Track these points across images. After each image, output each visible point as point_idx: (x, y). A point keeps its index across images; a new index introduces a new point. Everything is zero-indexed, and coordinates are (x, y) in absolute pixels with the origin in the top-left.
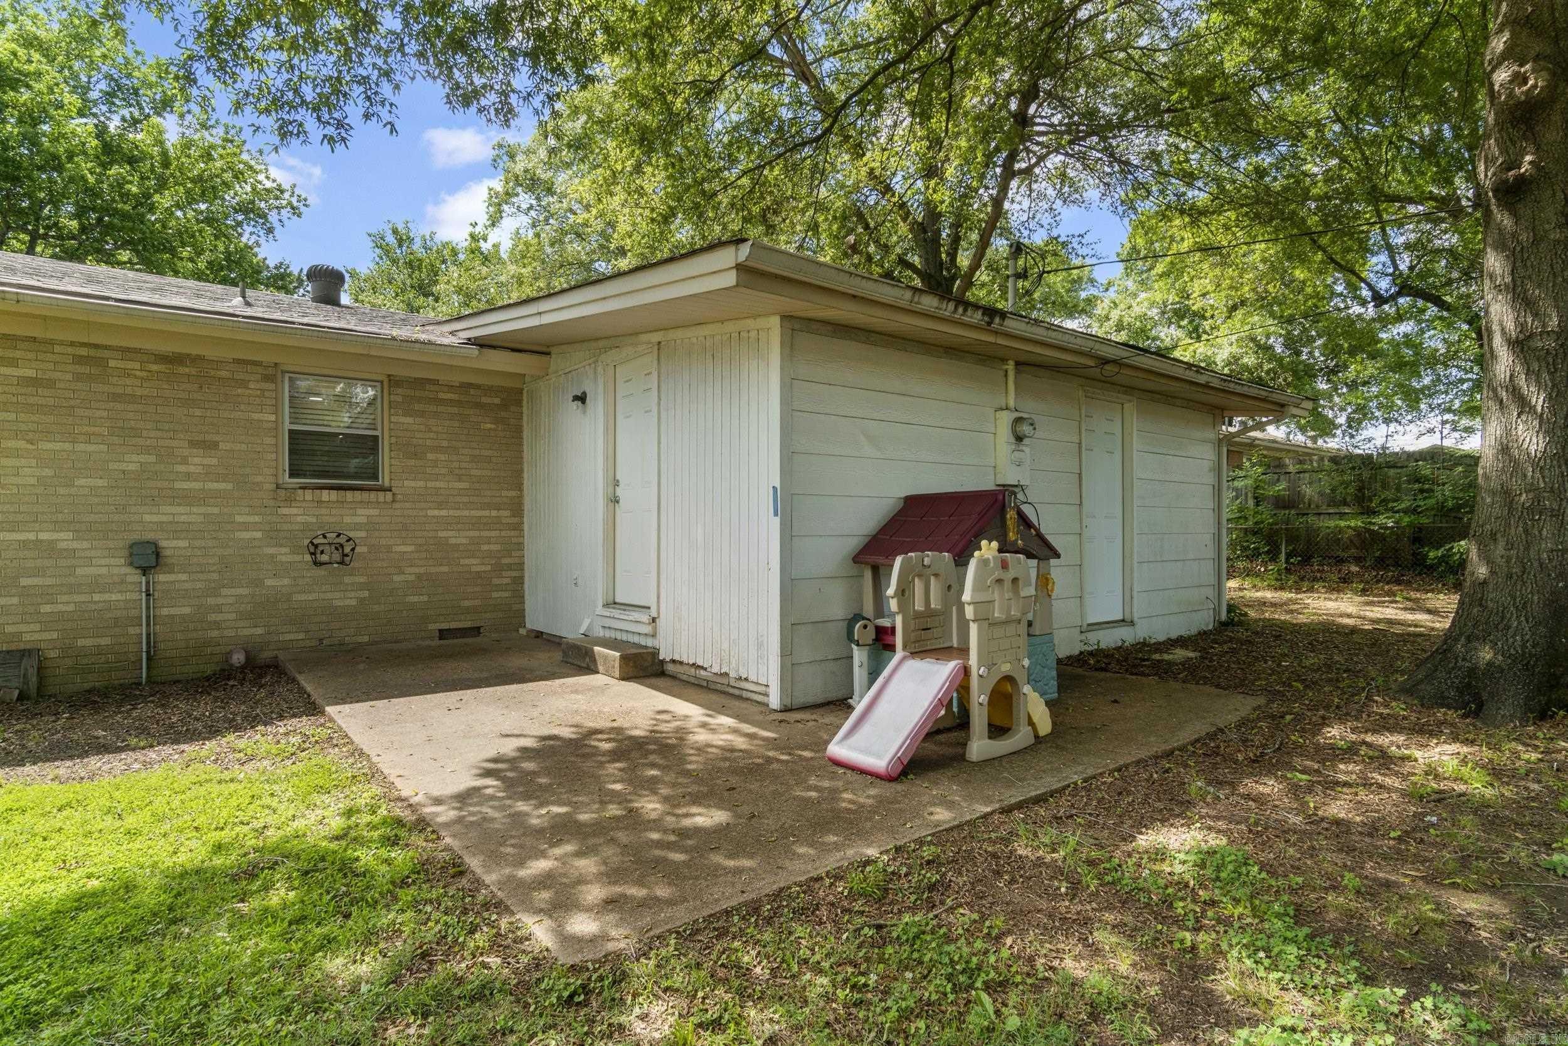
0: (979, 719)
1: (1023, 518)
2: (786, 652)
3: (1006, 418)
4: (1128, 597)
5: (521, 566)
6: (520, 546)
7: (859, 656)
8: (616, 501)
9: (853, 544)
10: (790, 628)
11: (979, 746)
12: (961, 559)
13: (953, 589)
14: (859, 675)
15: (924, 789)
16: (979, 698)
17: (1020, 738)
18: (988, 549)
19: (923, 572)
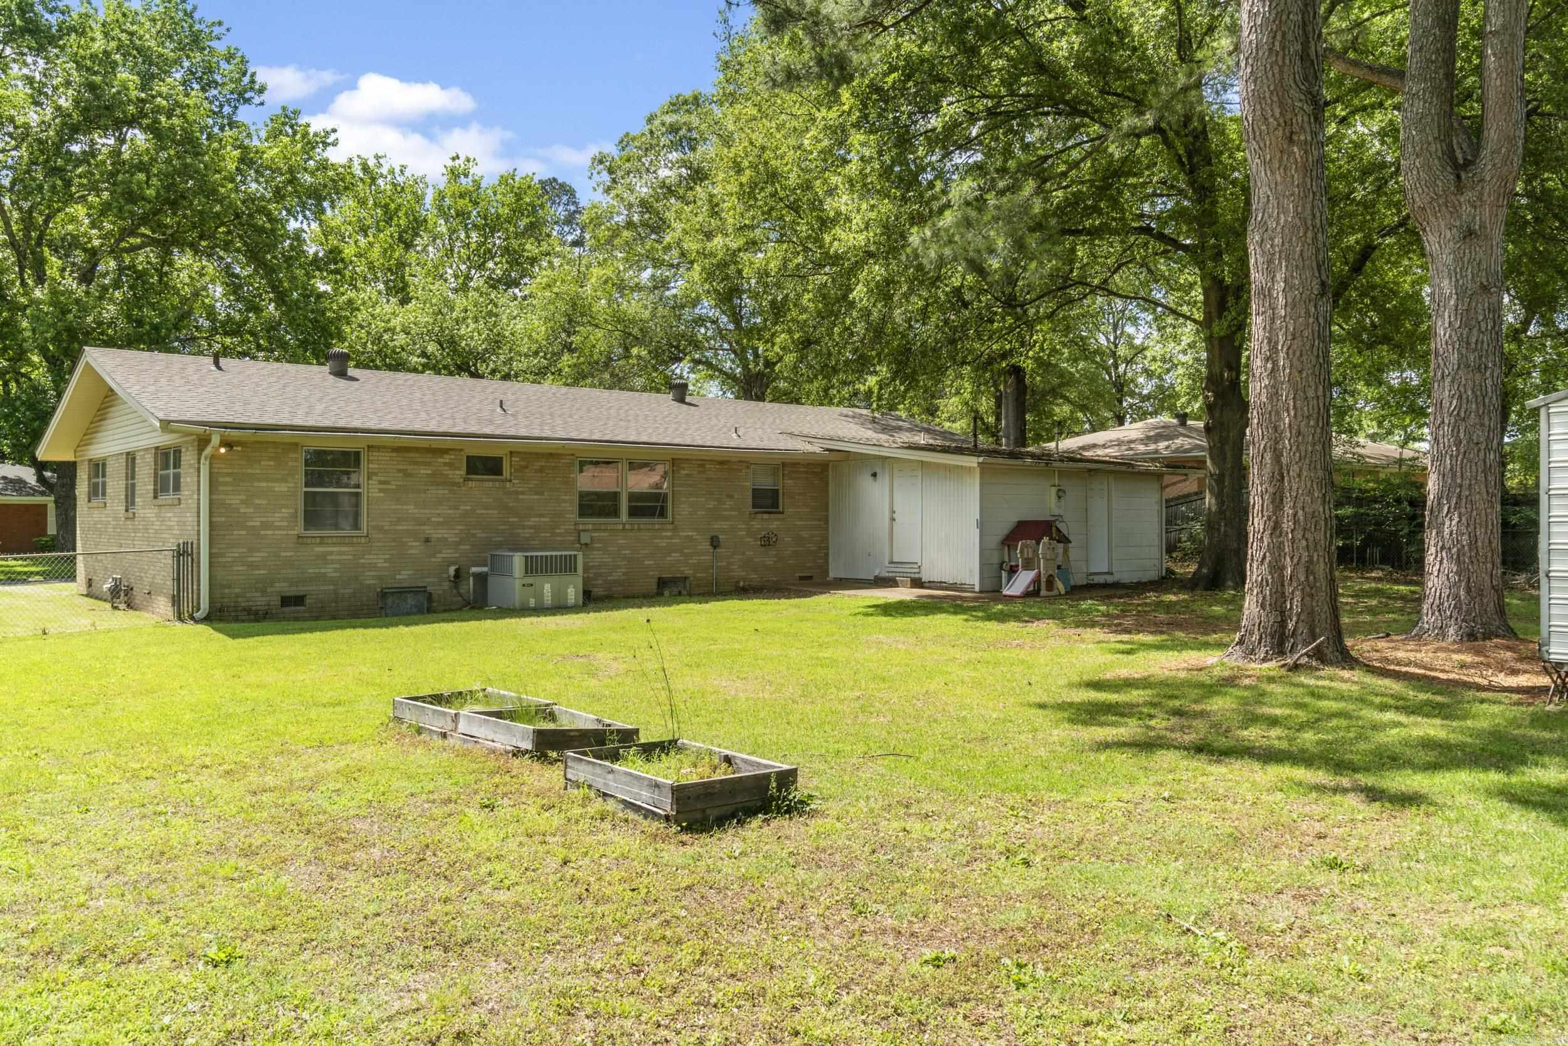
0: (1043, 586)
1: (1058, 530)
2: (981, 573)
3: (1054, 490)
4: (1110, 563)
5: (827, 548)
6: (827, 538)
7: (1004, 574)
8: (893, 519)
9: (1000, 538)
10: (982, 565)
11: (1043, 592)
12: (1038, 543)
13: (1036, 552)
14: (1004, 581)
15: (1031, 601)
16: (1043, 579)
17: (1055, 592)
18: (1046, 539)
19: (1027, 546)
